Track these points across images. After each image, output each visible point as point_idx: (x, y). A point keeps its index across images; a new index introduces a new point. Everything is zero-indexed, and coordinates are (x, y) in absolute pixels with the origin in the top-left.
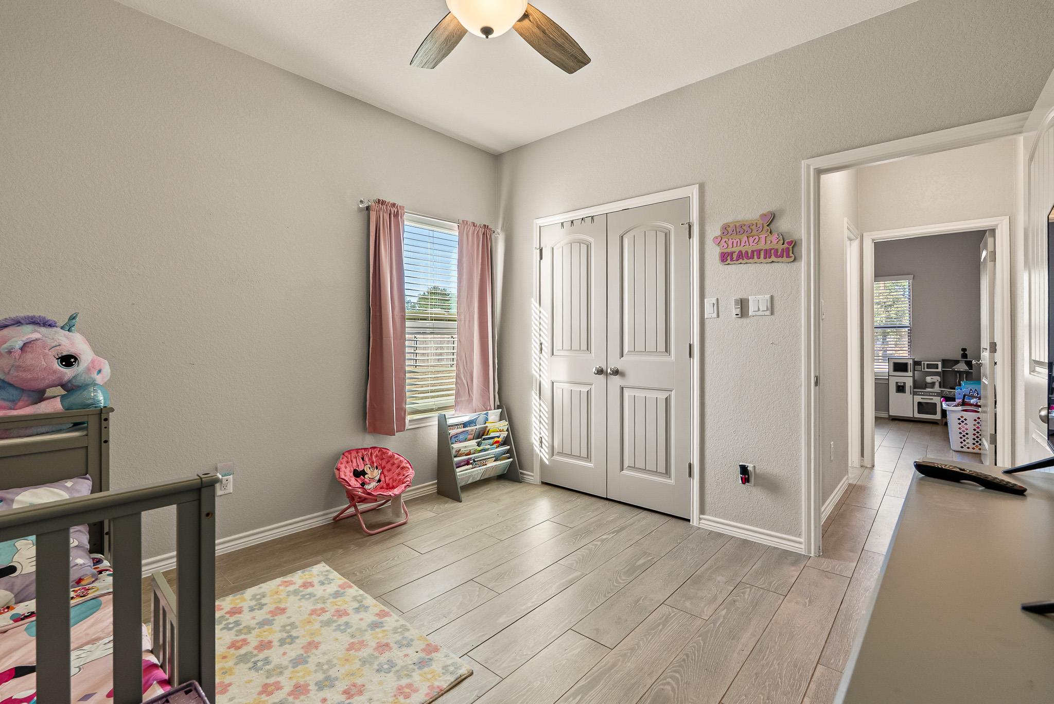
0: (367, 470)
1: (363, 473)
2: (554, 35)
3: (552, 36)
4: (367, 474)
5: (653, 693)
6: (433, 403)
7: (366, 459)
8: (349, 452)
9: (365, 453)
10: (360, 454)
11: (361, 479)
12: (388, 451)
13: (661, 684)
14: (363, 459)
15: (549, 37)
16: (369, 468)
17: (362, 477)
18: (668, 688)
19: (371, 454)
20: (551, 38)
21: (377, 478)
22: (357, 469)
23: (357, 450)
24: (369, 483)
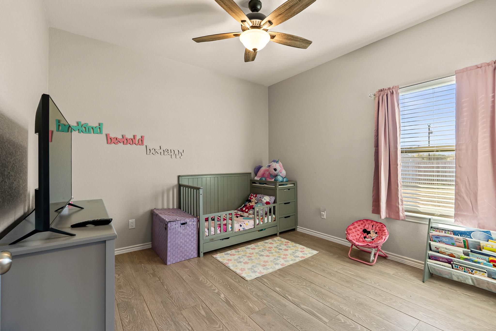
0: (371, 232)
1: (369, 233)
2: (283, 10)
3: (284, 11)
4: (370, 234)
5: (217, 321)
6: (435, 210)
7: (374, 227)
8: (367, 220)
9: (375, 224)
10: (372, 224)
11: (365, 234)
12: (385, 227)
13: (220, 325)
14: (373, 226)
15: (284, 12)
16: (373, 232)
17: (366, 234)
18: (217, 326)
19: (378, 225)
20: (285, 11)
21: (373, 238)
22: (367, 229)
23: (372, 221)
24: (368, 238)
